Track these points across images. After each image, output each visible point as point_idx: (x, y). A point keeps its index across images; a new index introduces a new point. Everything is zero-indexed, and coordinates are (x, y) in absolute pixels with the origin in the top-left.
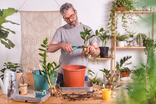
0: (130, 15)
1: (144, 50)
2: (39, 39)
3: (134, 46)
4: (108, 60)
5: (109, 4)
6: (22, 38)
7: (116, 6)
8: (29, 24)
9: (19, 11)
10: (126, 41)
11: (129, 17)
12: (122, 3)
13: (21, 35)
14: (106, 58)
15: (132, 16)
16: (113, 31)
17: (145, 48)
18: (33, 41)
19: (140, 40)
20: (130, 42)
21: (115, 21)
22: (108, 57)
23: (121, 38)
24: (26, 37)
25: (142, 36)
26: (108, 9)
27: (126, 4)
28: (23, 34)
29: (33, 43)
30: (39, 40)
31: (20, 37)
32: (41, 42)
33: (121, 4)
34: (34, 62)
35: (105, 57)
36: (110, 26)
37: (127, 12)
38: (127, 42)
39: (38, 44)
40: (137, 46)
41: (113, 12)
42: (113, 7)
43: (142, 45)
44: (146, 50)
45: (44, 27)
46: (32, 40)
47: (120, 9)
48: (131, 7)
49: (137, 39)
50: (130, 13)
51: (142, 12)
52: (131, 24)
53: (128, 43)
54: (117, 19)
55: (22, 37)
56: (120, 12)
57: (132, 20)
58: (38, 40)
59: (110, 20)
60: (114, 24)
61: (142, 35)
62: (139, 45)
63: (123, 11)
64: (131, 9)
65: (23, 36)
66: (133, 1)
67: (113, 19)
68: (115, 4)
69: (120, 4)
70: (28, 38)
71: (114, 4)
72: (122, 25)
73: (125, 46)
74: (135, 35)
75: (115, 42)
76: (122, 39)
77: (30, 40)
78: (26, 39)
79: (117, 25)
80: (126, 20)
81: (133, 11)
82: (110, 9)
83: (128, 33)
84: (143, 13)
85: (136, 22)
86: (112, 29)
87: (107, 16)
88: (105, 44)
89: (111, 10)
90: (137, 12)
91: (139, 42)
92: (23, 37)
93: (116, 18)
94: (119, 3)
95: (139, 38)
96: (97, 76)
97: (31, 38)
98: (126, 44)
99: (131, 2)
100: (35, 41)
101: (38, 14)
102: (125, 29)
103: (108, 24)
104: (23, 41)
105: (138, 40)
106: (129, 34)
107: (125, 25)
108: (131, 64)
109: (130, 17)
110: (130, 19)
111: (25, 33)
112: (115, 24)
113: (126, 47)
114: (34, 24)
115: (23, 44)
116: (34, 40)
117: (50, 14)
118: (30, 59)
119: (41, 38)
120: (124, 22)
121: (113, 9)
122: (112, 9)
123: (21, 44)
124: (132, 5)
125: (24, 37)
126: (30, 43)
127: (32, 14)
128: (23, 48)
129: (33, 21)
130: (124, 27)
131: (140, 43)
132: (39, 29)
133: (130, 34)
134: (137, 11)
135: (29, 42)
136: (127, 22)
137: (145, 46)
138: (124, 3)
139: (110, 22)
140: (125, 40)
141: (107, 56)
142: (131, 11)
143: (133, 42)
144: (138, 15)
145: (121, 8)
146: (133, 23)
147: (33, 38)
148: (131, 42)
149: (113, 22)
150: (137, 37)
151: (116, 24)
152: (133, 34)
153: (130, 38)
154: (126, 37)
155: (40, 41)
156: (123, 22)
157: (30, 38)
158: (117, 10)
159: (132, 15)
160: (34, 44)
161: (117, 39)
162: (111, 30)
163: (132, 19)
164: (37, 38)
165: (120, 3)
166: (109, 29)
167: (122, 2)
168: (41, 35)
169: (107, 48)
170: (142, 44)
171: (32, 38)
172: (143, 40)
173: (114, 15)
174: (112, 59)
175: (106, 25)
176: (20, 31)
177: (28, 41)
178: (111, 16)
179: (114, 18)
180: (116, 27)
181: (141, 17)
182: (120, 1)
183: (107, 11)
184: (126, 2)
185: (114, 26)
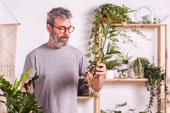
0: (122, 30)
1: (145, 83)
3: (129, 77)
4: (88, 99)
5: (90, 14)
7: (101, 16)
10: (116, 70)
12: (110, 11)
14: (85, 96)
15: (125, 32)
16: (96, 54)
17: (147, 81)
19: (138, 68)
20: (123, 71)
21: (100, 39)
22: (88, 95)
23: (110, 65)
25: (142, 62)
26: (89, 20)
27: (117, 13)
35: (85, 94)
36: (91, 46)
38: (119, 71)
40: (134, 78)
41: (96, 25)
42: (97, 17)
43: (142, 76)
44: (148, 84)
48: (125, 17)
49: (135, 67)
50: (122, 26)
51: (141, 24)
52: (124, 42)
53: (121, 73)
57: (125, 37)
59: (91, 38)
60: (98, 44)
61: (142, 60)
62: (137, 76)
64: (124, 21)
66: (128, 8)
67: (96, 35)
68: (99, 12)
69: (106, 13)
71: (98, 13)
73: (115, 78)
74: (131, 61)
76: (111, 66)
80: (116, 37)
81: (127, 23)
82: (92, 20)
83: (119, 58)
84: (142, 27)
85: (132, 41)
86: (94, 51)
87: (88, 32)
89: (94, 23)
90: (134, 25)
91: (137, 71)
95: (137, 66)
98: (117, 74)
99: (125, 10)
103: (90, 44)
105: (136, 67)
106: (122, 59)
107: (115, 46)
108: (125, 106)
109: (122, 32)
110: (123, 36)
112: (100, 44)
113: (116, 80)
120: (113, 40)
121: (96, 21)
122: (94, 20)
124: (126, 14)
131: (138, 72)
133: (124, 60)
134: (134, 23)
136: (118, 41)
137: (147, 78)
138: (113, 11)
139: (92, 40)
140: (115, 69)
141: (88, 94)
142: (125, 24)
143: (127, 71)
144: (134, 29)
146: (127, 41)
148: (125, 72)
149: (96, 41)
150: (135, 63)
152: (128, 59)
153: (123, 65)
154: (118, 65)
159: (126, 30)
162: (93, 53)
163: (125, 36)
166: (90, 52)
167: (110, 10)
172: (143, 68)
173: (98, 29)
174: (94, 98)
175: (86, 46)
178: (94, 32)
179: (98, 34)
180: (100, 47)
181: (139, 32)
182: (106, 9)
183: (88, 23)
184: (116, 10)
185: (98, 46)
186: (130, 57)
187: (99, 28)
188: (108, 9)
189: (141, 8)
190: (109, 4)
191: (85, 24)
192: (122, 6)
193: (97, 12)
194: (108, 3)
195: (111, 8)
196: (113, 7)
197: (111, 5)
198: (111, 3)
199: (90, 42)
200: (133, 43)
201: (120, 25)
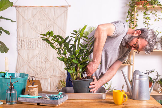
0: (153, 10)
2: (39, 41)
6: (18, 41)
8: (27, 23)
9: (15, 6)
11: (153, 13)
13: (17, 38)
15: (156, 12)
18: (31, 44)
21: (135, 18)
24: (23, 40)
26: (126, 3)
28: (19, 36)
29: (32, 47)
30: (39, 42)
31: (16, 39)
32: (41, 45)
34: (33, 71)
37: (150, 6)
39: (37, 48)
41: (132, 7)
45: (45, 26)
47: (142, 2)
52: (155, 20)
54: (138, 15)
55: (17, 39)
56: (142, 6)
57: (156, 16)
58: (38, 43)
59: (127, 17)
60: (133, 22)
63: (146, 5)
65: (18, 39)
67: (132, 15)
70: (25, 40)
72: (144, 23)
77: (27, 44)
78: (23, 42)
79: (137, 22)
80: (148, 16)
81: (158, 5)
85: (161, 19)
87: (125, 13)
89: (130, 5)
92: (19, 40)
93: (136, 14)
96: (110, 86)
97: (29, 40)
100: (34, 44)
101: (38, 9)
103: (127, 22)
104: (19, 44)
107: (147, 23)
108: (153, 72)
110: (154, 15)
111: (21, 34)
114: (32, 22)
116: (33, 44)
117: (53, 9)
118: (28, 68)
121: (132, 4)
123: (17, 48)
125: (20, 40)
126: (28, 47)
127: (30, 10)
128: (18, 53)
129: (32, 18)
130: (146, 25)
132: (39, 29)
135: (26, 46)
136: (150, 19)
142: (156, 6)
146: (157, 19)
147: (32, 41)
149: (132, 20)
151: (136, 22)
155: (40, 44)
156: (145, 19)
157: (27, 40)
158: (137, 4)
159: (156, 10)
160: (33, 47)
164: (36, 40)
171: (30, 40)
174: (129, 65)
176: (16, 32)
177: (25, 44)
179: (134, 15)
180: (135, 24)
183: (125, 6)
185: (133, 24)
187: (134, 9)
199: (127, 20)
201: (152, 6)
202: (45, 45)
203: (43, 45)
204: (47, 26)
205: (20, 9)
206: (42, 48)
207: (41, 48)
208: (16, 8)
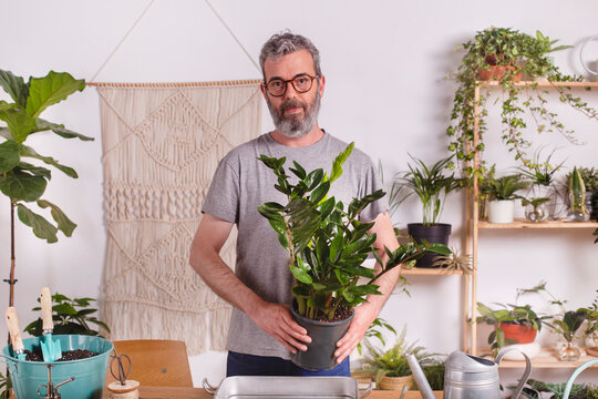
0: (535, 97)
1: (594, 234)
2: (172, 195)
3: (553, 218)
4: (446, 276)
5: (451, 54)
6: (107, 194)
7: (480, 61)
8: (134, 137)
9: (95, 85)
10: (519, 201)
11: (533, 105)
12: (504, 48)
13: (104, 184)
14: (438, 267)
15: (544, 101)
16: (467, 158)
17: (597, 229)
18: (149, 204)
19: (577, 196)
20: (536, 203)
21: (477, 120)
22: (445, 266)
23: (502, 188)
24: (121, 191)
25: (586, 181)
26: (448, 70)
27: (521, 52)
28: (110, 179)
29: (150, 214)
30: (173, 199)
32: (178, 207)
33: (499, 52)
34: (155, 291)
35: (437, 264)
36: (454, 139)
37: (523, 83)
38: (525, 203)
39: (166, 217)
40: (566, 221)
41: (468, 85)
42: (468, 63)
43: (587, 217)
45: (192, 146)
46: (142, 202)
47: (498, 71)
48: (543, 63)
49: (568, 191)
50: (535, 87)
51: (584, 83)
52: (540, 130)
53: (531, 208)
54: (484, 113)
55: (105, 189)
56: (496, 83)
57: (544, 115)
58: (169, 199)
59: (454, 117)
60: (471, 133)
61: (587, 176)
62: (573, 217)
63: (509, 79)
64: (540, 73)
65: (108, 187)
66: (550, 40)
67: (468, 111)
68: (475, 51)
69: (494, 52)
70: (128, 192)
71: (473, 51)
72: (505, 137)
73: (516, 220)
74: (558, 177)
75: (476, 205)
76: (505, 191)
77: (136, 203)
78: (122, 199)
79: (483, 135)
80: (518, 116)
81: (549, 80)
82: (456, 72)
83: (528, 169)
84: (589, 89)
85: (560, 126)
86: (462, 152)
87: (446, 101)
88: (436, 211)
89: (461, 78)
90: (567, 83)
91: (573, 203)
92: (110, 191)
93: (478, 110)
94: (491, 50)
95: (574, 188)
96: (402, 340)
97: (140, 192)
98: (522, 211)
99: (543, 45)
100: (157, 203)
101: (167, 93)
102: (514, 153)
103: (450, 134)
104: (110, 204)
105: (571, 194)
106: (533, 172)
107: (517, 138)
108: (541, 291)
109: (536, 103)
110: (537, 113)
111: (116, 174)
112: (476, 133)
113: (520, 225)
114: (150, 135)
115: (108, 217)
116: (153, 202)
117: (215, 93)
118: (140, 278)
119: (179, 192)
120: (512, 124)
121: (467, 73)
122: (463, 71)
123: (104, 218)
124: (545, 55)
125: (114, 192)
126: (138, 213)
127: (142, 96)
128: (109, 234)
129: (148, 123)
130: (511, 145)
131: (577, 206)
132: (171, 155)
133: (538, 174)
134: (566, 79)
135: (131, 210)
136: (525, 126)
138: (512, 47)
139: (456, 122)
140: (517, 197)
141: (444, 262)
142: (543, 81)
143: (547, 203)
144: (568, 96)
145: (502, 68)
146: (548, 126)
147: (150, 194)
148: (543, 205)
149: (467, 125)
150: (568, 183)
151: (480, 133)
152: (549, 172)
153: (536, 187)
154: (523, 187)
155: (176, 203)
156: (507, 126)
157: (136, 192)
158: (483, 77)
159: (544, 96)
160: (153, 215)
161: (483, 190)
162: (459, 158)
163: (544, 112)
164: (162, 192)
165: (497, 47)
166: (451, 153)
167: (503, 44)
168: (179, 181)
169: (445, 228)
170: (586, 211)
171: (144, 193)
172: (590, 194)
173: (472, 95)
174: (461, 272)
175: (441, 137)
176: (100, 167)
177: (129, 204)
178: (460, 101)
179: (473, 108)
180: (477, 142)
181: (580, 103)
182: (493, 42)
183: (445, 79)
184: (520, 45)
185: (472, 139)
186: (554, 167)
187: (474, 91)
188: (499, 42)
189: (586, 40)
190: (502, 30)
191: (438, 81)
192: (534, 36)
193: (468, 50)
194: (498, 26)
195: (507, 39)
196: (511, 35)
197: (507, 31)
198: (506, 28)
199: (450, 127)
200: (565, 130)
201: (530, 83)
202: (193, 206)
203: (185, 207)
204: (199, 148)
205: (113, 94)
206: (182, 216)
207: (178, 217)
208: (97, 89)
